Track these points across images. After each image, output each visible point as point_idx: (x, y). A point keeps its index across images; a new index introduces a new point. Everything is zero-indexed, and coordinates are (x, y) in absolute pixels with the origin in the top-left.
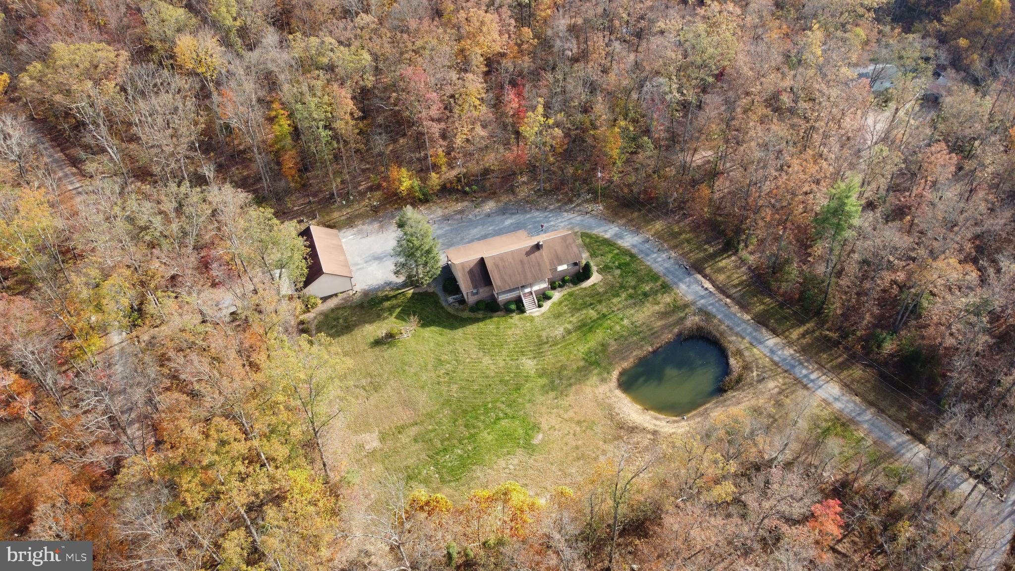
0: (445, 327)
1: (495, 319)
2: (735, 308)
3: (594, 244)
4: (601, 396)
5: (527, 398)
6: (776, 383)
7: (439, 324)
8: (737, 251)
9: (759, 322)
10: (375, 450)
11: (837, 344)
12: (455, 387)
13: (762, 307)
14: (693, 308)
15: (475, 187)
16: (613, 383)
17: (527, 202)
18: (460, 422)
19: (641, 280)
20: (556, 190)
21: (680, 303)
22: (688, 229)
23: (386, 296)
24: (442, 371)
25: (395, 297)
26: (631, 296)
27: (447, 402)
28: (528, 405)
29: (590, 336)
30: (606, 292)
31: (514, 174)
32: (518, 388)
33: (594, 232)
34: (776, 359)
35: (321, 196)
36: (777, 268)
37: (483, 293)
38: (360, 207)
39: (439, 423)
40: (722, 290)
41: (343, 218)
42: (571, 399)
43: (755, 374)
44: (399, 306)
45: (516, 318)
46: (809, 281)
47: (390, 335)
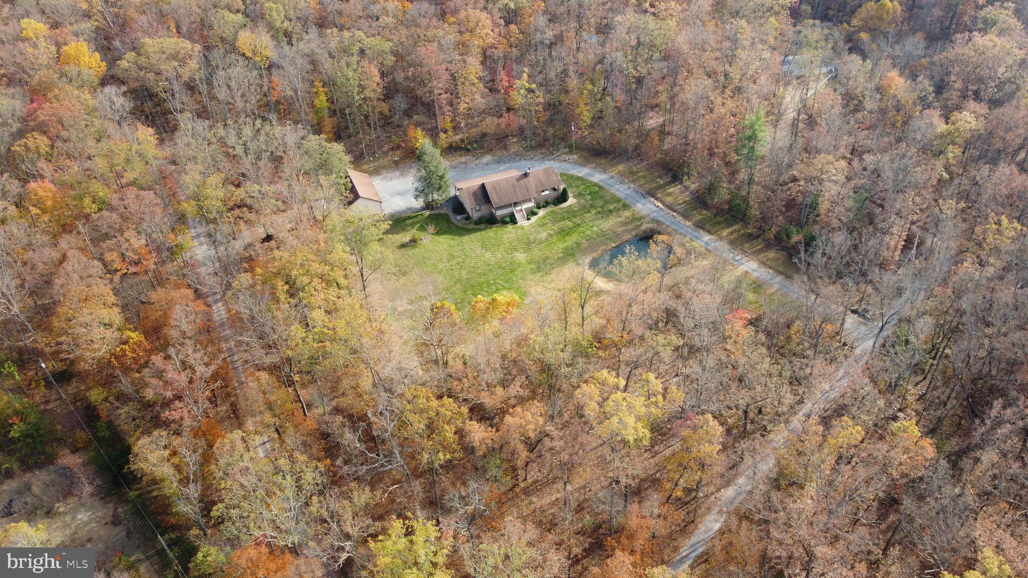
0: (455, 235)
1: (494, 229)
2: (680, 218)
3: (570, 179)
4: (576, 274)
5: (520, 277)
6: (708, 262)
7: (450, 233)
8: (682, 182)
9: (697, 227)
10: (405, 311)
11: (758, 237)
12: (464, 272)
13: (700, 217)
14: (647, 219)
15: (475, 145)
16: (585, 266)
17: (517, 155)
18: (469, 292)
19: (607, 202)
20: (540, 146)
21: (637, 216)
22: (644, 169)
23: (408, 216)
24: (454, 262)
25: (416, 216)
26: (599, 213)
27: (459, 281)
28: (520, 281)
29: (567, 238)
30: (580, 210)
31: (507, 136)
32: (512, 271)
33: (571, 172)
34: (709, 247)
36: (711, 189)
37: (484, 210)
38: (385, 161)
40: (669, 207)
41: (371, 169)
42: (553, 276)
43: (693, 256)
44: (419, 223)
45: (510, 227)
46: (735, 196)
47: (414, 241)
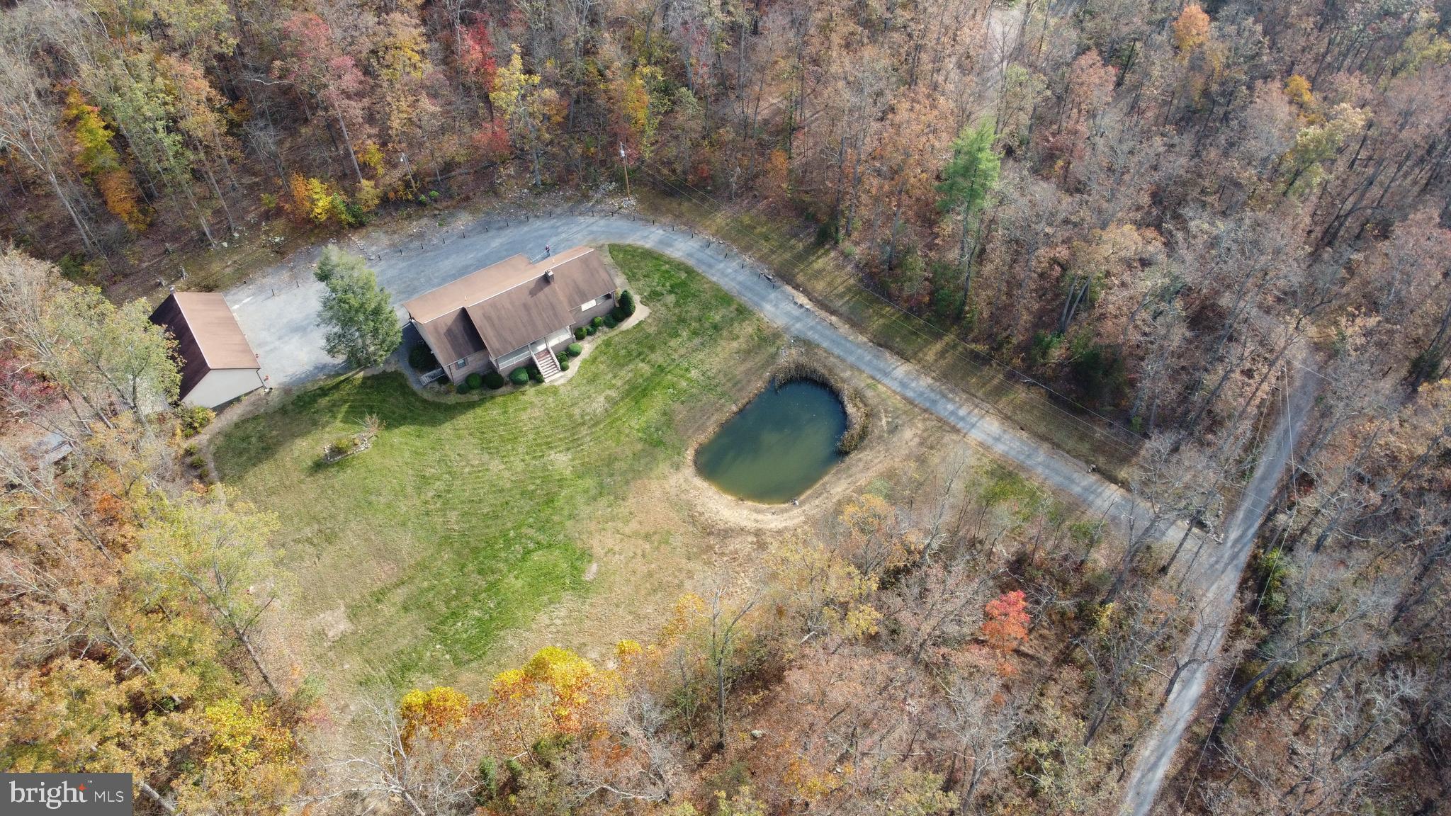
0: (423, 424)
1: (499, 400)
2: (844, 329)
3: (629, 258)
4: (673, 491)
5: (566, 513)
6: (914, 431)
7: (414, 421)
8: (837, 242)
9: (880, 345)
10: (344, 636)
11: (988, 360)
12: (453, 516)
13: (882, 321)
14: (786, 337)
15: (434, 193)
16: (689, 471)
17: (520, 206)
18: (470, 567)
19: (706, 307)
20: (561, 181)
21: (767, 332)
22: (763, 218)
23: (321, 388)
24: (430, 494)
25: (336, 387)
26: (695, 333)
27: (446, 541)
28: (569, 524)
29: (645, 403)
30: (660, 333)
31: (493, 164)
32: (550, 500)
33: (629, 241)
34: (910, 394)
35: (185, 239)
36: (895, 264)
37: (474, 362)
38: (252, 250)
39: (439, 575)
40: (822, 304)
41: (228, 270)
42: (631, 501)
43: (884, 422)
44: (345, 401)
45: (530, 391)
46: (940, 275)
47: (337, 451)
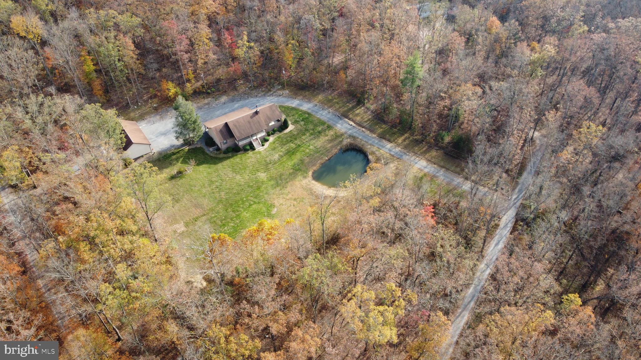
0: (211, 164)
1: (239, 156)
2: (368, 132)
3: (287, 110)
4: (305, 185)
5: (265, 192)
6: (394, 164)
7: (207, 163)
8: (364, 104)
9: (381, 138)
10: (183, 232)
11: (423, 141)
12: (223, 194)
13: (381, 130)
14: (346, 135)
15: (213, 89)
16: (310, 178)
17: (245, 94)
18: (229, 210)
19: (316, 125)
20: (260, 85)
21: (338, 134)
22: (336, 97)
23: (173, 153)
24: (214, 187)
25: (178, 152)
26: (312, 134)
27: (220, 201)
28: (266, 196)
29: (293, 157)
30: (298, 134)
31: (235, 80)
32: (259, 188)
33: (286, 104)
34: (392, 153)
35: (121, 105)
36: (386, 109)
37: (230, 142)
38: (145, 109)
39: (218, 212)
40: (360, 125)
41: (137, 115)
42: (289, 189)
43: (383, 161)
44: (182, 157)
45: (250, 153)
46: (403, 112)
47: (180, 173)
